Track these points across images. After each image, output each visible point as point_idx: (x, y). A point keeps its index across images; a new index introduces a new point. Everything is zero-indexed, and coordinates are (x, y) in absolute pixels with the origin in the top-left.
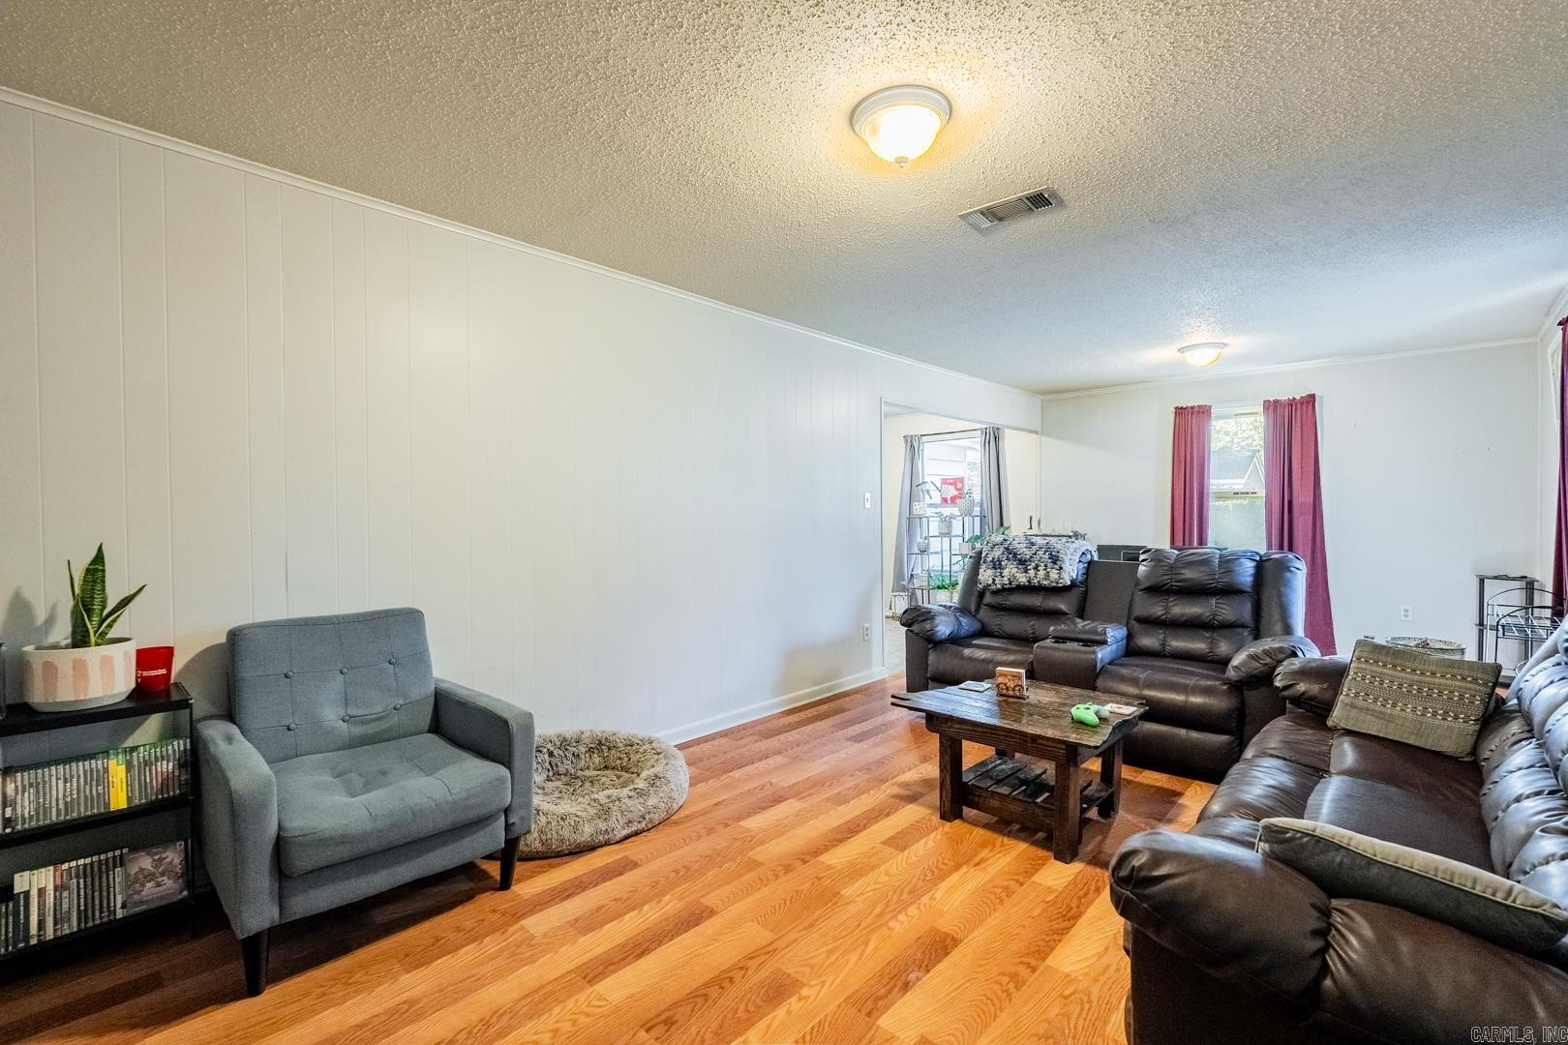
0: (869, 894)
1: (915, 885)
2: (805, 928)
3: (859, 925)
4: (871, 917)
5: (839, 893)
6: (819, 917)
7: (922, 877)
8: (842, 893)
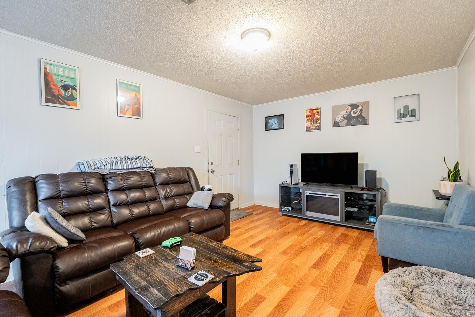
0: (268, 274)
1: (253, 278)
2: (284, 264)
3: (270, 266)
4: (267, 268)
5: (278, 274)
6: (281, 267)
7: (250, 282)
8: (277, 274)
